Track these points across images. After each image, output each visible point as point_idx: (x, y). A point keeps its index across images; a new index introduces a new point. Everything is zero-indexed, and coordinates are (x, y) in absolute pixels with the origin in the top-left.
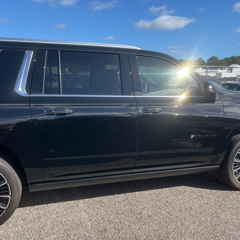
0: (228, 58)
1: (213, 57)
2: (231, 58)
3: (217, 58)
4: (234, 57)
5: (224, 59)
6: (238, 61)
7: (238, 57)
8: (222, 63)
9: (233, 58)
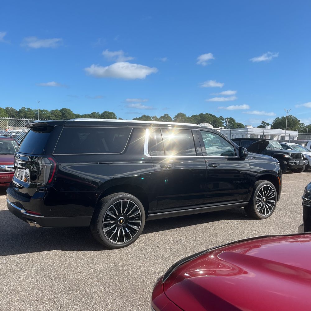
0: (196, 116)
1: (180, 113)
2: (200, 115)
3: (185, 115)
4: (203, 114)
5: (193, 116)
6: (207, 119)
7: (207, 115)
8: (190, 121)
9: (201, 115)
